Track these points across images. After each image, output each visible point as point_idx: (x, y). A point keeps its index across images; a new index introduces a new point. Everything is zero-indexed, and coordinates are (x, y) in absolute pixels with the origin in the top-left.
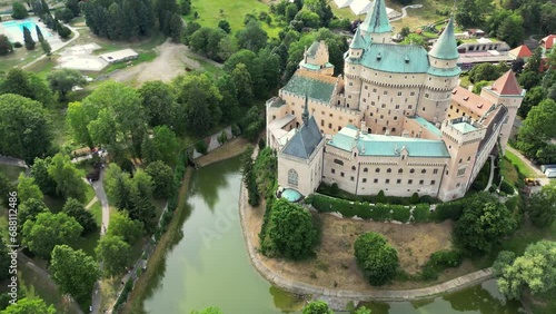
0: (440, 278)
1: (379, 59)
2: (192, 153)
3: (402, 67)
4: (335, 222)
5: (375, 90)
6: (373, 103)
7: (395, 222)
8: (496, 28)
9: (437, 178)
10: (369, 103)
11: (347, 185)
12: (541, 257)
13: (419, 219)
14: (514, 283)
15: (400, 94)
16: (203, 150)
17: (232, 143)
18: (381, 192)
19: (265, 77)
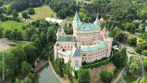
0: (117, 76)
1: (84, 28)
2: (31, 69)
3: (90, 29)
4: (90, 71)
5: (84, 36)
6: (84, 39)
7: (102, 66)
8: (87, 21)
9: (106, 52)
10: (83, 39)
11: (88, 61)
12: (136, 62)
13: (107, 63)
14: (133, 69)
15: (90, 35)
16: (34, 67)
17: (41, 62)
18: (96, 59)
19: (44, 41)
